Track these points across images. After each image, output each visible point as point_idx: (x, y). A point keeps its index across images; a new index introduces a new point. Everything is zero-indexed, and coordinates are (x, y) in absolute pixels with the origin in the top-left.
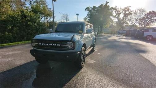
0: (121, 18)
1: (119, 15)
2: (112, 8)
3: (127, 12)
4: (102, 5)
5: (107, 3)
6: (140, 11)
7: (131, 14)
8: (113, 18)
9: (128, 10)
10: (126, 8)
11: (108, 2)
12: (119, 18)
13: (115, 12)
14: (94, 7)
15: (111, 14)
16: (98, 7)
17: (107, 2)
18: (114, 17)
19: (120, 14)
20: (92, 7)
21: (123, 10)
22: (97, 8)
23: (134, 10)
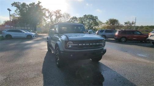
0: (54, 20)
1: (51, 17)
2: (45, 9)
3: (58, 15)
4: (34, 3)
6: (67, 16)
7: (61, 17)
8: (46, 19)
9: (59, 13)
10: (57, 11)
11: (41, 3)
12: (51, 19)
13: (48, 13)
14: (24, 3)
15: (44, 15)
16: (29, 4)
17: (39, 2)
18: (46, 17)
19: (52, 15)
20: (22, 3)
21: (55, 12)
22: (27, 5)
23: (63, 14)
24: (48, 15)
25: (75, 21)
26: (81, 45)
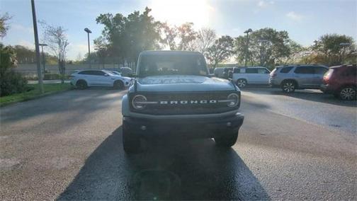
0: (178, 46)
1: (172, 39)
2: (159, 22)
3: (187, 35)
4: (137, 13)
5: (148, 10)
6: (208, 34)
7: (194, 38)
8: (161, 45)
9: (189, 30)
10: (185, 26)
11: (151, 10)
12: (172, 45)
13: (166, 32)
14: (118, 15)
15: (157, 36)
16: (127, 16)
17: (147, 8)
18: (163, 41)
19: (175, 36)
20: (114, 15)
21: (180, 29)
22: (125, 18)
23: (198, 31)
24: (165, 37)
25: (226, 46)
26: (166, 102)
